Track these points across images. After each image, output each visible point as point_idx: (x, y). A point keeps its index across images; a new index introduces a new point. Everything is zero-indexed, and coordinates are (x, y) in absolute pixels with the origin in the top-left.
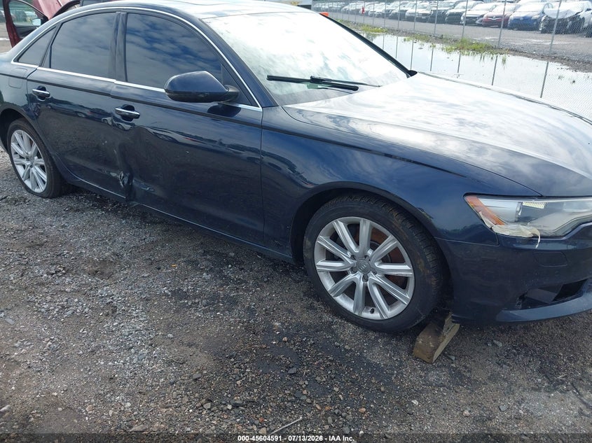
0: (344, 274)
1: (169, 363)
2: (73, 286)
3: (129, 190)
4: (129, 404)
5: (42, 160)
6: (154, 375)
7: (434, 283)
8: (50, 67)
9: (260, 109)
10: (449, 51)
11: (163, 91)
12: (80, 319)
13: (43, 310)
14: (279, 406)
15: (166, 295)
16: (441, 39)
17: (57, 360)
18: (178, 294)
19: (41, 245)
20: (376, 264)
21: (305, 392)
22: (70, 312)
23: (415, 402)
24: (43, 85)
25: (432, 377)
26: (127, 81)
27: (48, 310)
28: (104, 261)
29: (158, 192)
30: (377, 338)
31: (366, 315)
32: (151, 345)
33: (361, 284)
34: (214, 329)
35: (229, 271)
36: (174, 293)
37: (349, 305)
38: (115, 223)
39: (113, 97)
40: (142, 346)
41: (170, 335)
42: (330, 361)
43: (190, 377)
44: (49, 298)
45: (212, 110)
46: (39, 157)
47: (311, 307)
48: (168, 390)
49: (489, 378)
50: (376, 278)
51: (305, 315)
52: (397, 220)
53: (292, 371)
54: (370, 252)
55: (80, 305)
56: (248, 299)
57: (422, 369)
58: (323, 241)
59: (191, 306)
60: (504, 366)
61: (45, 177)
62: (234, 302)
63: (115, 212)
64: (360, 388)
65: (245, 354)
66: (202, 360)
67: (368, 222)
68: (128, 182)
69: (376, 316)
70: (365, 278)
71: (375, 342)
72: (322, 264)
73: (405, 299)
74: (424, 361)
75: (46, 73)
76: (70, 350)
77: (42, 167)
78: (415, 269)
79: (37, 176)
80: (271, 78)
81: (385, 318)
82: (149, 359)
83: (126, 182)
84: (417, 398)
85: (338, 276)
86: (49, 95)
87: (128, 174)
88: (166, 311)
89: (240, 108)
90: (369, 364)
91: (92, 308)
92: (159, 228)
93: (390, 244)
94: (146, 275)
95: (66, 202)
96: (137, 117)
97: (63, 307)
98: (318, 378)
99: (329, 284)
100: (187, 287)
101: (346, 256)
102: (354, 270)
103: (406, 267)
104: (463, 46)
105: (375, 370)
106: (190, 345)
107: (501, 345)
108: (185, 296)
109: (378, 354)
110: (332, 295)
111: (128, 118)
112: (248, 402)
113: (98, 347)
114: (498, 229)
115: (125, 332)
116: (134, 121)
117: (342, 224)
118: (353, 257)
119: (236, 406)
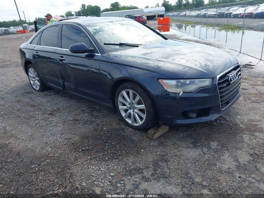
0: (128, 110)
1: (66, 139)
2: (42, 118)
3: (64, 86)
4: (50, 149)
5: (38, 78)
6: (60, 142)
7: (152, 110)
8: (40, 45)
9: (100, 55)
10: (220, 30)
11: (69, 50)
12: (41, 127)
13: (30, 124)
14: (97, 151)
15: (71, 120)
16: (218, 25)
17: (32, 138)
18: (75, 120)
19: (34, 106)
20: (135, 105)
21: (107, 147)
22: (39, 125)
23: (142, 150)
24: (37, 51)
25: (152, 144)
26: (62, 48)
27: (32, 124)
28: (54, 111)
29: (72, 86)
30: (138, 132)
31: (135, 124)
32: (62, 134)
33: (132, 113)
34: (84, 130)
35: (95, 113)
36: (74, 120)
37: (129, 121)
38: (61, 99)
39: (57, 54)
40: (58, 134)
41: (68, 131)
42: (119, 139)
43: (71, 143)
44: (33, 121)
45: (86, 56)
46: (37, 77)
47: (120, 124)
48: (63, 146)
49: (172, 144)
50: (136, 111)
51: (116, 126)
52: (139, 89)
53: (104, 141)
54: (133, 102)
55: (42, 123)
56: (98, 121)
57: (149, 141)
58: (120, 99)
59: (78, 123)
60: (180, 141)
61: (39, 84)
62: (93, 122)
63: (62, 96)
64: (126, 146)
65: (91, 137)
66: (77, 138)
67: (131, 90)
68: (63, 83)
69: (137, 125)
70: (133, 111)
71: (136, 134)
72: (121, 107)
73: (144, 117)
74: (151, 139)
75: (38, 47)
76: (36, 136)
77: (38, 81)
78: (146, 106)
79: (37, 84)
80: (105, 44)
81: (140, 125)
82: (60, 138)
83: (62, 83)
84: (144, 149)
85: (126, 111)
86: (39, 55)
87: (63, 80)
88: (69, 125)
89: (95, 55)
90: (132, 139)
91: (46, 124)
92: (75, 100)
93: (138, 98)
94: (66, 114)
95: (46, 93)
96: (64, 60)
97: (37, 124)
98: (113, 143)
99: (123, 114)
100: (78, 118)
101: (127, 104)
102: (130, 108)
103: (143, 105)
104: (228, 28)
105: (133, 141)
106: (74, 134)
107: (182, 135)
108: (78, 120)
109: (136, 137)
110: (125, 118)
111: (62, 60)
112: (87, 149)
113: (45, 135)
114: (169, 90)
115: (54, 130)
116: (63, 61)
117: (124, 92)
118: (129, 104)
119: (83, 150)
